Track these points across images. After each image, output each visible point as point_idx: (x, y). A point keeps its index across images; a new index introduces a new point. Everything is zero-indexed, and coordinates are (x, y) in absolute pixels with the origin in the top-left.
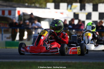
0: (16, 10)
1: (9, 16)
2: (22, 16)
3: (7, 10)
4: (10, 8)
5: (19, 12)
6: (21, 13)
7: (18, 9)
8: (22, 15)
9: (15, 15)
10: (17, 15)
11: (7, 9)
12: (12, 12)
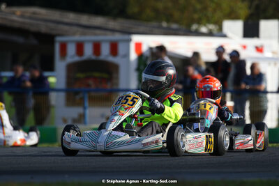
0: (130, 40)
1: (111, 59)
2: (147, 58)
3: (105, 41)
5: (138, 46)
6: (144, 49)
7: (136, 38)
8: (148, 54)
9: (127, 55)
10: (133, 56)
11: (105, 39)
12: (121, 48)
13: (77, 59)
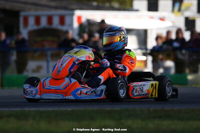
0: (73, 14)
1: (60, 27)
4: (62, 12)
7: (78, 13)
10: (76, 25)
11: (56, 14)
12: (67, 20)
13: (35, 27)
